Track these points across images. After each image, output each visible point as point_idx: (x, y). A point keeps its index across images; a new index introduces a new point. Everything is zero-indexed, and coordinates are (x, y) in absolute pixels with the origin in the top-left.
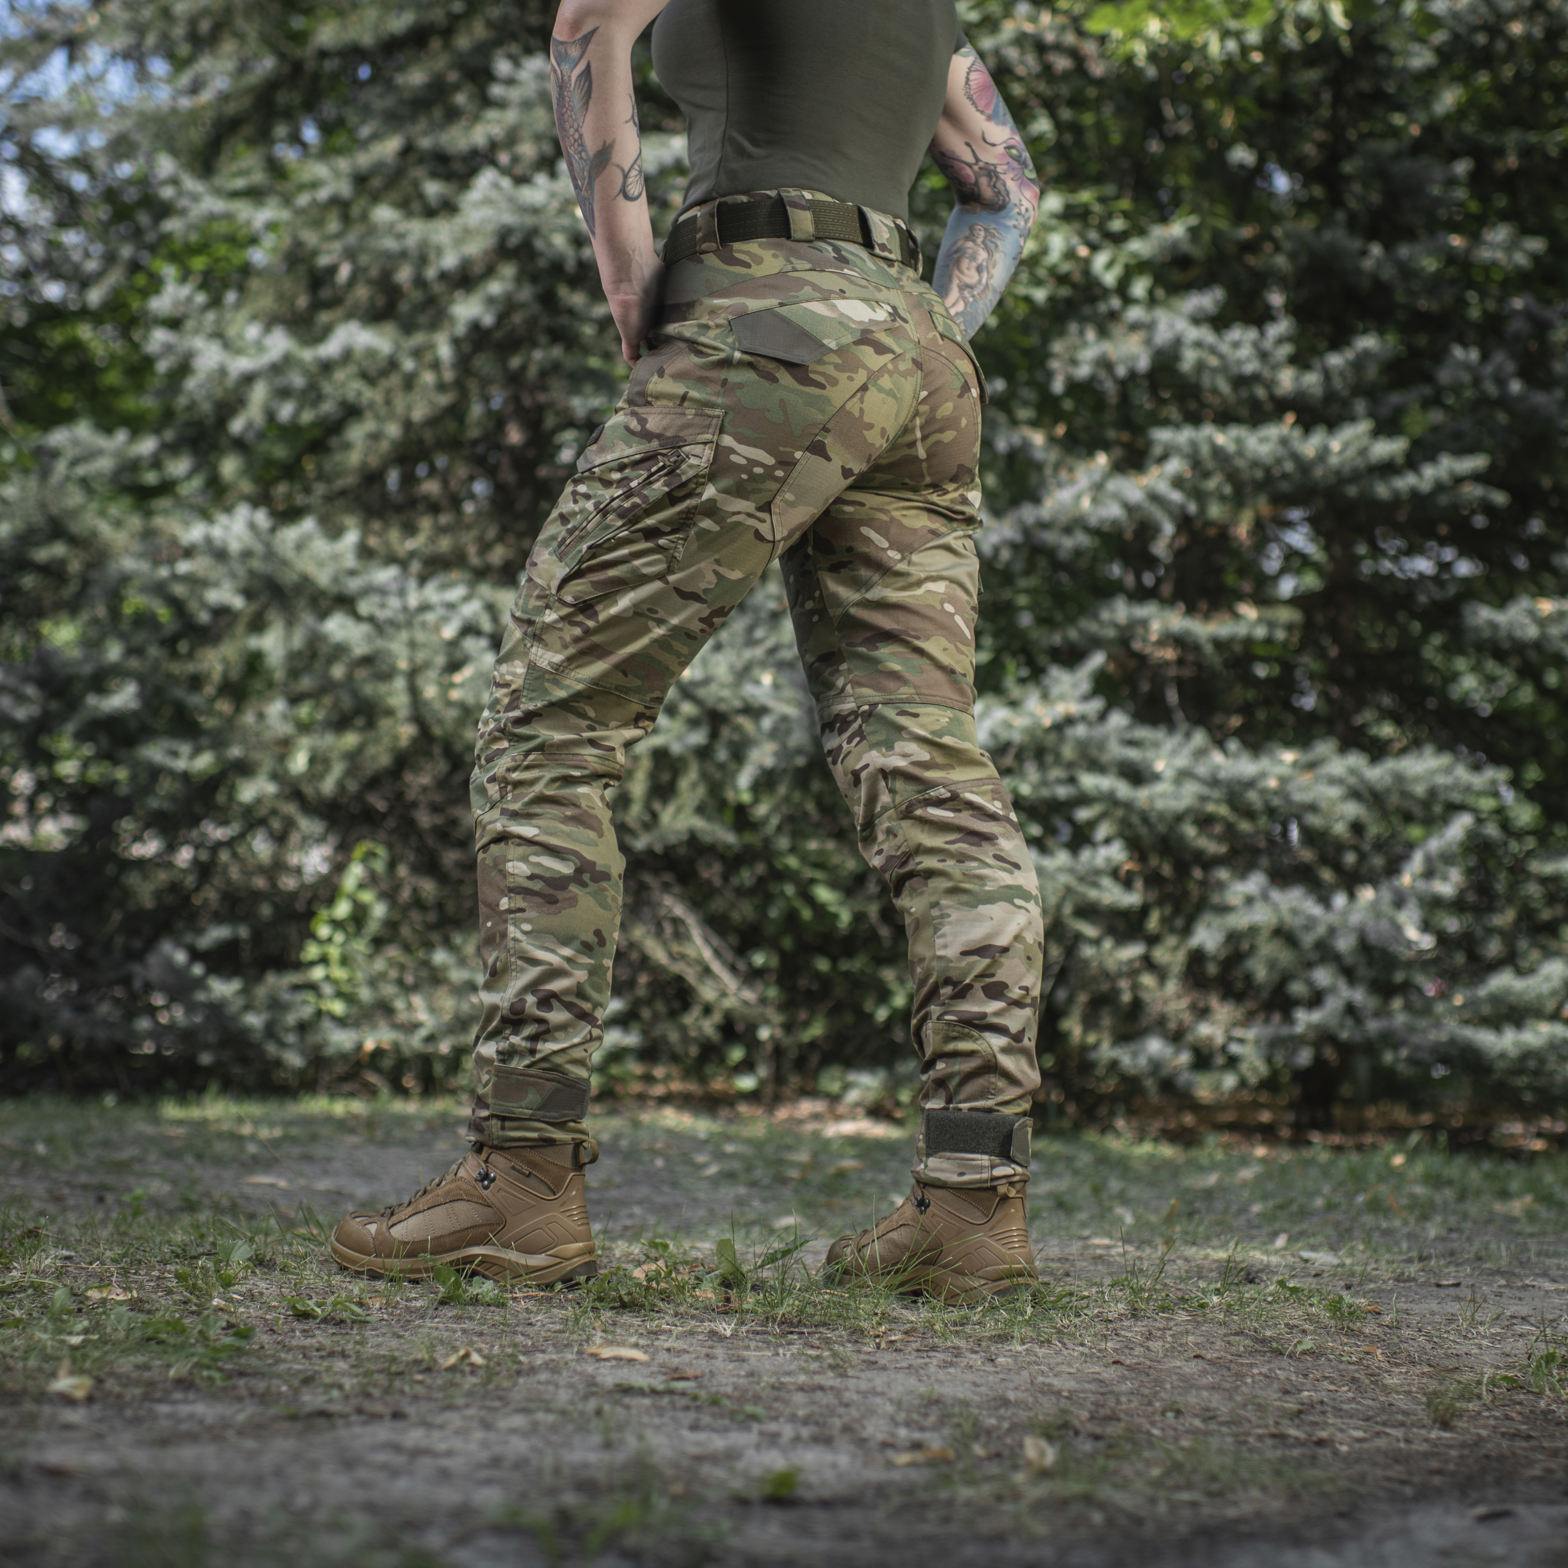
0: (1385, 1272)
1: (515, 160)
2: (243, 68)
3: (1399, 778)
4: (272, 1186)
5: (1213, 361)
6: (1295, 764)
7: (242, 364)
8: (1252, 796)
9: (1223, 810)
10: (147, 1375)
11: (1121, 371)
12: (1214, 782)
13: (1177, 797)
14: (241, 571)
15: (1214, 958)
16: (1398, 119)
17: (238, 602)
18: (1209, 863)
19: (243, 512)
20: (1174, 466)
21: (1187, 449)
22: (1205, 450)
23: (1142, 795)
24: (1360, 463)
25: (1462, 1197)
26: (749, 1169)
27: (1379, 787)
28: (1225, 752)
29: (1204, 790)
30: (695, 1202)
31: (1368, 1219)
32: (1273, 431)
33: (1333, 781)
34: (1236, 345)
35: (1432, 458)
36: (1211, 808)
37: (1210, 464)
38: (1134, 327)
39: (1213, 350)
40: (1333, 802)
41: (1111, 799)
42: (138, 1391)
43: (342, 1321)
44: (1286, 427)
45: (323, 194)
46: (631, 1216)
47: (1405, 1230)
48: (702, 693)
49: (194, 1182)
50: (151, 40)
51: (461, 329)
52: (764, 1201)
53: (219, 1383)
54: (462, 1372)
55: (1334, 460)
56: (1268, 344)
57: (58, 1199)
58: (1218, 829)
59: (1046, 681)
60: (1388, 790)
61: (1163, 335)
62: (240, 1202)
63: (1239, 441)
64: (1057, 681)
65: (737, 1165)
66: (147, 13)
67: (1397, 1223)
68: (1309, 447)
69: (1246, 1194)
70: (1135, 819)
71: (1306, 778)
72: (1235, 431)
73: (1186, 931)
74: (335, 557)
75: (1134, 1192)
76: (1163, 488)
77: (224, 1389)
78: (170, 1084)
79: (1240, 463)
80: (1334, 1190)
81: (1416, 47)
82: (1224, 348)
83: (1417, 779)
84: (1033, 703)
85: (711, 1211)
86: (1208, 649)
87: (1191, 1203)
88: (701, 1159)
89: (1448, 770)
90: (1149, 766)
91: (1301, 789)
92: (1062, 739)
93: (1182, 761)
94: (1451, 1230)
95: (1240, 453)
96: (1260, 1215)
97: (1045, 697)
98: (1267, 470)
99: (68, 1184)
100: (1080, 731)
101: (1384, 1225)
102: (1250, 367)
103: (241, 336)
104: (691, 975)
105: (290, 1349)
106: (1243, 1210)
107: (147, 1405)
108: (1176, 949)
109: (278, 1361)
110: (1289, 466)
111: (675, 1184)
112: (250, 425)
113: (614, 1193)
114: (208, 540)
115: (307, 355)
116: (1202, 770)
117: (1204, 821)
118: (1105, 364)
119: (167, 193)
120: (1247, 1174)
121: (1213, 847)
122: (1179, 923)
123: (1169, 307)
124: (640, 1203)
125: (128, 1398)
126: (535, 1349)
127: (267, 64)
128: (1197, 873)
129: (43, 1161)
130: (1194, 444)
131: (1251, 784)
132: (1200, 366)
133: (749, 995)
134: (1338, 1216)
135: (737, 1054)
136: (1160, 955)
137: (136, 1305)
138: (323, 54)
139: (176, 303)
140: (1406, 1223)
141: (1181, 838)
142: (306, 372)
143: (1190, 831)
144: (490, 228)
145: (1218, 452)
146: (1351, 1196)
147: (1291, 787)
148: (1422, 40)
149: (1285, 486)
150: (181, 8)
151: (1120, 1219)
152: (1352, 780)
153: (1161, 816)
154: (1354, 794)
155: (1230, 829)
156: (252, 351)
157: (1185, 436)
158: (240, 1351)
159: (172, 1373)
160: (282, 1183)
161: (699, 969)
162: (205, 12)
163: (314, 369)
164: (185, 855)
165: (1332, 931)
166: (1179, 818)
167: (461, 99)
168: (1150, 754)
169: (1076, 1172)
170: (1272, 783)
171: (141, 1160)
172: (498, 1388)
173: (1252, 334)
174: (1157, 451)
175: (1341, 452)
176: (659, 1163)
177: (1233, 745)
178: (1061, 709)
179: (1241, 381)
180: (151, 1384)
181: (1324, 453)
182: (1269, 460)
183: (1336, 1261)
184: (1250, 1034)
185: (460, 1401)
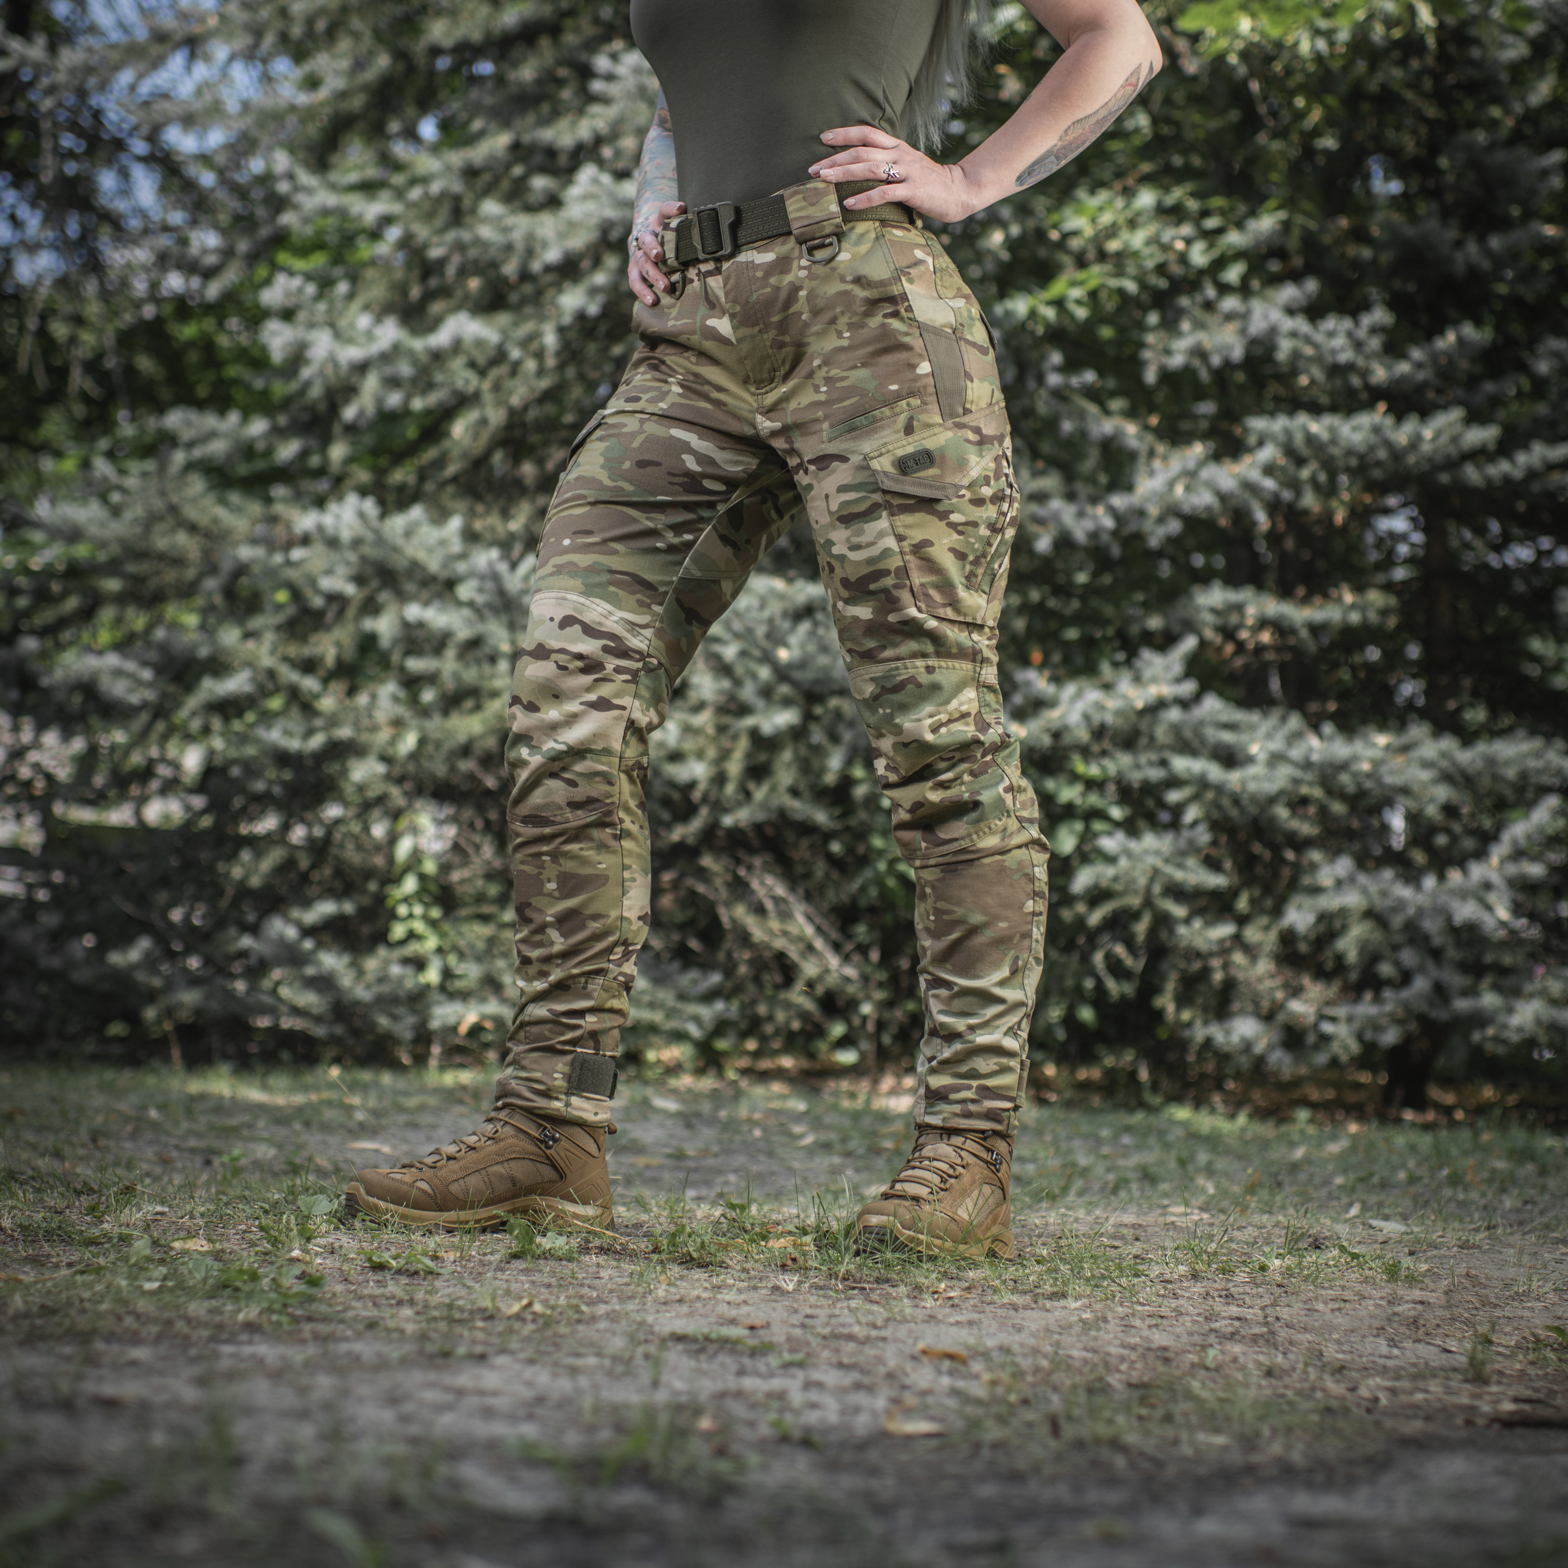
0: (1451, 1238)
1: (618, 154)
2: (359, 65)
3: (1491, 762)
4: (377, 1151)
5: (1309, 351)
6: (1388, 748)
7: (352, 353)
8: (1345, 778)
9: (1317, 792)
10: (218, 1319)
11: (1216, 361)
12: (1307, 765)
13: (1270, 780)
14: (352, 557)
15: (1305, 938)
16: (1495, 112)
17: (350, 589)
18: (1300, 844)
19: (352, 500)
20: (1268, 453)
21: (1282, 438)
22: (1299, 439)
23: (1234, 778)
24: (1453, 450)
25: (1543, 1172)
26: (844, 1140)
27: (1470, 770)
28: (1320, 736)
29: (1298, 773)
30: (791, 1171)
31: (1447, 1192)
32: (1365, 420)
33: (1426, 764)
34: (1331, 334)
35: (1525, 446)
36: (1304, 790)
37: (1305, 451)
38: (1230, 317)
39: (1308, 340)
40: (1425, 786)
41: (1202, 784)
42: (205, 1333)
43: (416, 1273)
44: (1378, 416)
45: (435, 188)
46: (726, 1183)
47: (1483, 1202)
48: (798, 675)
49: (300, 1147)
50: (269, 40)
51: (567, 320)
52: (857, 1170)
53: (286, 1327)
54: (524, 1320)
55: (1426, 448)
56: (1362, 333)
57: (165, 1162)
58: (1312, 810)
59: (1138, 664)
60: (1480, 774)
61: (1257, 326)
62: (343, 1166)
63: (1332, 430)
64: (1149, 664)
65: (833, 1136)
66: (265, 13)
67: (1474, 1195)
68: (1402, 435)
69: (1331, 1167)
70: (1226, 802)
71: (1398, 761)
72: (1329, 420)
73: (1277, 912)
74: (443, 543)
75: (1221, 1164)
76: (1255, 475)
77: (290, 1333)
78: (285, 1055)
79: (1335, 451)
80: (1419, 1164)
81: (1509, 39)
82: (1319, 338)
83: (1507, 763)
84: (1125, 686)
85: (805, 1179)
86: (1304, 633)
87: (1276, 1174)
88: (798, 1129)
89: (1538, 755)
90: (1244, 749)
91: (1392, 773)
92: (1155, 722)
93: (1276, 745)
94: (1526, 1202)
95: (1334, 441)
96: (1340, 1187)
97: (1137, 679)
98: (1362, 457)
99: (177, 1147)
100: (1174, 714)
101: (1461, 1196)
102: (1345, 357)
103: (352, 326)
104: (793, 953)
105: (361, 1298)
106: (1327, 1182)
107: (212, 1345)
108: (1267, 928)
109: (347, 1309)
110: (1382, 454)
111: (770, 1154)
112: (361, 413)
113: (711, 1162)
114: (320, 528)
115: (418, 344)
116: (1296, 753)
117: (1298, 803)
118: (1200, 353)
119: (283, 187)
120: (1334, 1148)
121: (1306, 829)
122: (1269, 903)
123: (1264, 298)
124: (735, 1171)
125: (194, 1337)
126: (601, 1300)
127: (383, 61)
128: (1290, 855)
129: (155, 1125)
130: (1288, 433)
131: (1344, 766)
132: (1296, 355)
133: (851, 972)
134: (1417, 1188)
135: (838, 1030)
136: (1252, 934)
137: (217, 1256)
138: (435, 51)
139: (288, 294)
140: (1484, 1195)
141: (1273, 820)
142: (415, 362)
143: (1282, 812)
144: (594, 221)
145: (1311, 439)
146: (1434, 1170)
147: (1384, 770)
148: (1518, 33)
149: (1377, 474)
150: (298, 8)
151: (1203, 1190)
152: (1444, 764)
153: (1254, 799)
154: (1447, 778)
155: (1323, 812)
156: (363, 340)
157: (1279, 424)
158: (311, 1299)
159: (241, 1317)
160: (386, 1149)
161: (801, 946)
162: (322, 11)
163: (424, 359)
164: (298, 834)
165: (1420, 911)
166: (1272, 800)
167: (566, 94)
168: (1244, 738)
169: (1167, 1146)
170: (1366, 767)
171: (250, 1126)
172: (555, 1335)
173: (1347, 324)
174: (1252, 440)
175: (1434, 440)
176: (757, 1133)
177: (1328, 728)
178: (1153, 691)
179: (1336, 371)
180: (220, 1327)
181: (1416, 440)
182: (1362, 449)
183: (1403, 1229)
184: (1341, 1012)
185: (514, 1345)
